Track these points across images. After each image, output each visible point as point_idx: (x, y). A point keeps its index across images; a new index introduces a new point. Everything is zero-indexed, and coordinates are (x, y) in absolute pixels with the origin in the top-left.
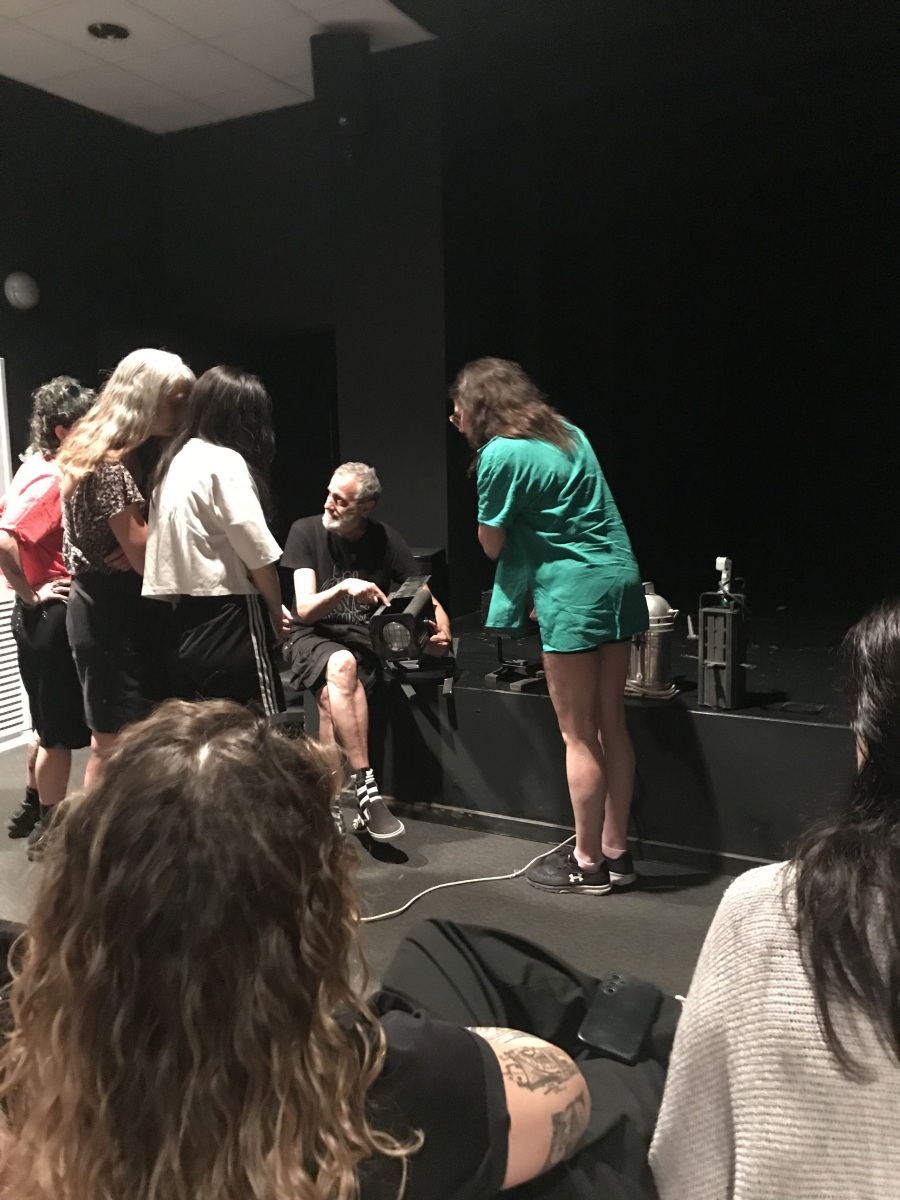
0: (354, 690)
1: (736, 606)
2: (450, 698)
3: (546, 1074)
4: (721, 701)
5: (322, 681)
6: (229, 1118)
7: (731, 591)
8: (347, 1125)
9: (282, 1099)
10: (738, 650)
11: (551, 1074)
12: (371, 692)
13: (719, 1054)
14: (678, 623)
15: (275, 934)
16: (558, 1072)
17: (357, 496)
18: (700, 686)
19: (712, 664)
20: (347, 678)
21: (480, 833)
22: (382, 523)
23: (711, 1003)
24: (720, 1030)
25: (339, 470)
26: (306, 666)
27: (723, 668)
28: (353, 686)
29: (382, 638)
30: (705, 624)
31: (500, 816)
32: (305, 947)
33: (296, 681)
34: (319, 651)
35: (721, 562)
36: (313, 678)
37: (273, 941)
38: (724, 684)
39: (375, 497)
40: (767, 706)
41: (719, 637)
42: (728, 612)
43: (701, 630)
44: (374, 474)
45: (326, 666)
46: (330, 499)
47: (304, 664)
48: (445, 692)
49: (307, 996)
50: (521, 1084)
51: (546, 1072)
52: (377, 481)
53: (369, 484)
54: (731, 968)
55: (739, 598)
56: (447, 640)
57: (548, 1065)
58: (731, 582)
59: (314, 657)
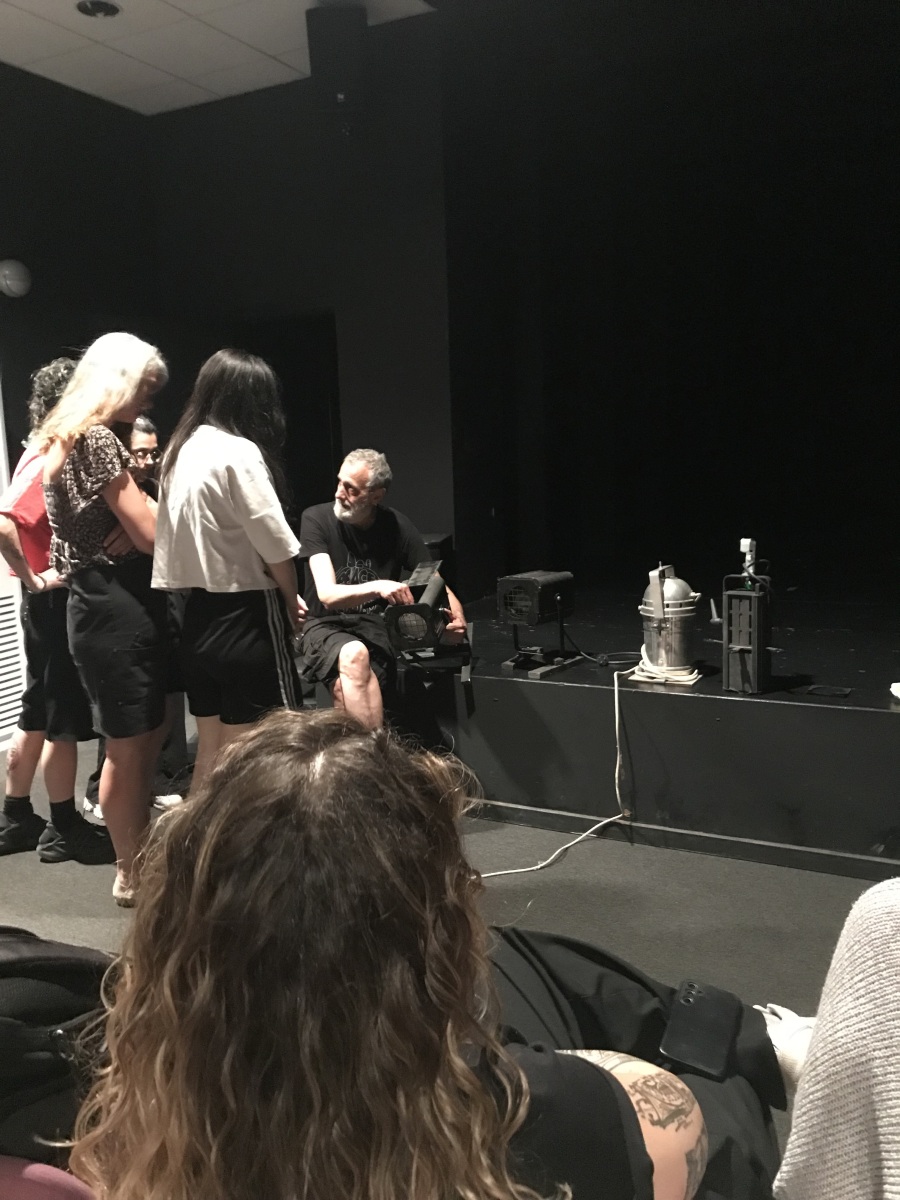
0: (367, 681)
1: (762, 588)
2: (467, 686)
3: (673, 1108)
4: (747, 685)
5: (335, 672)
6: (356, 1171)
7: (755, 573)
8: (489, 1180)
9: (416, 1153)
10: (765, 634)
11: (677, 1106)
12: (385, 682)
13: (864, 1085)
14: (701, 607)
15: (399, 967)
16: (682, 1104)
17: (368, 484)
18: (724, 670)
19: (737, 648)
20: (360, 670)
21: (500, 824)
22: (392, 509)
23: (852, 1029)
24: (864, 1059)
25: (348, 459)
26: (318, 658)
27: (749, 651)
28: (366, 677)
29: (398, 629)
30: (730, 607)
31: (520, 807)
32: (430, 981)
33: (308, 673)
34: (330, 642)
35: (745, 544)
36: (325, 670)
37: (397, 977)
38: (751, 667)
39: (386, 484)
40: (792, 690)
41: (745, 620)
42: (753, 594)
43: (725, 614)
44: (384, 460)
45: (338, 658)
46: (341, 488)
47: (314, 656)
48: (463, 680)
49: (435, 1036)
50: (654, 1123)
51: (671, 1104)
52: (387, 468)
53: (380, 470)
54: (874, 991)
55: (764, 580)
56: (463, 628)
57: (672, 1097)
58: (757, 564)
59: (326, 648)
